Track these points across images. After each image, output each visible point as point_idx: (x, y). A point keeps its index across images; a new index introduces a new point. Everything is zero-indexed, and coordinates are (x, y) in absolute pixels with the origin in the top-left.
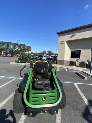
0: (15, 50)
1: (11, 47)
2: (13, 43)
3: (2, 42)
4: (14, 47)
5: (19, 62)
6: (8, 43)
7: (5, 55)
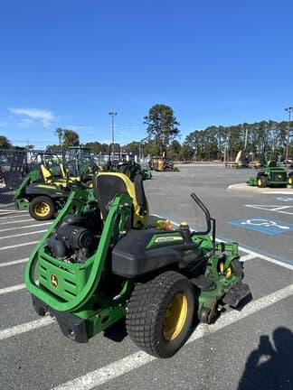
0: (285, 145)
1: (272, 135)
2: (279, 122)
3: (245, 124)
4: (283, 134)
5: (258, 186)
6: (262, 124)
7: (240, 164)
